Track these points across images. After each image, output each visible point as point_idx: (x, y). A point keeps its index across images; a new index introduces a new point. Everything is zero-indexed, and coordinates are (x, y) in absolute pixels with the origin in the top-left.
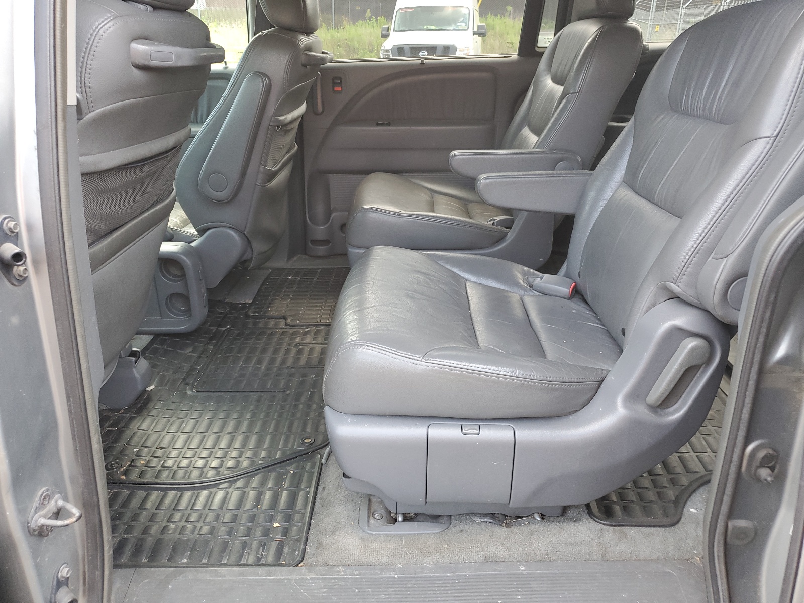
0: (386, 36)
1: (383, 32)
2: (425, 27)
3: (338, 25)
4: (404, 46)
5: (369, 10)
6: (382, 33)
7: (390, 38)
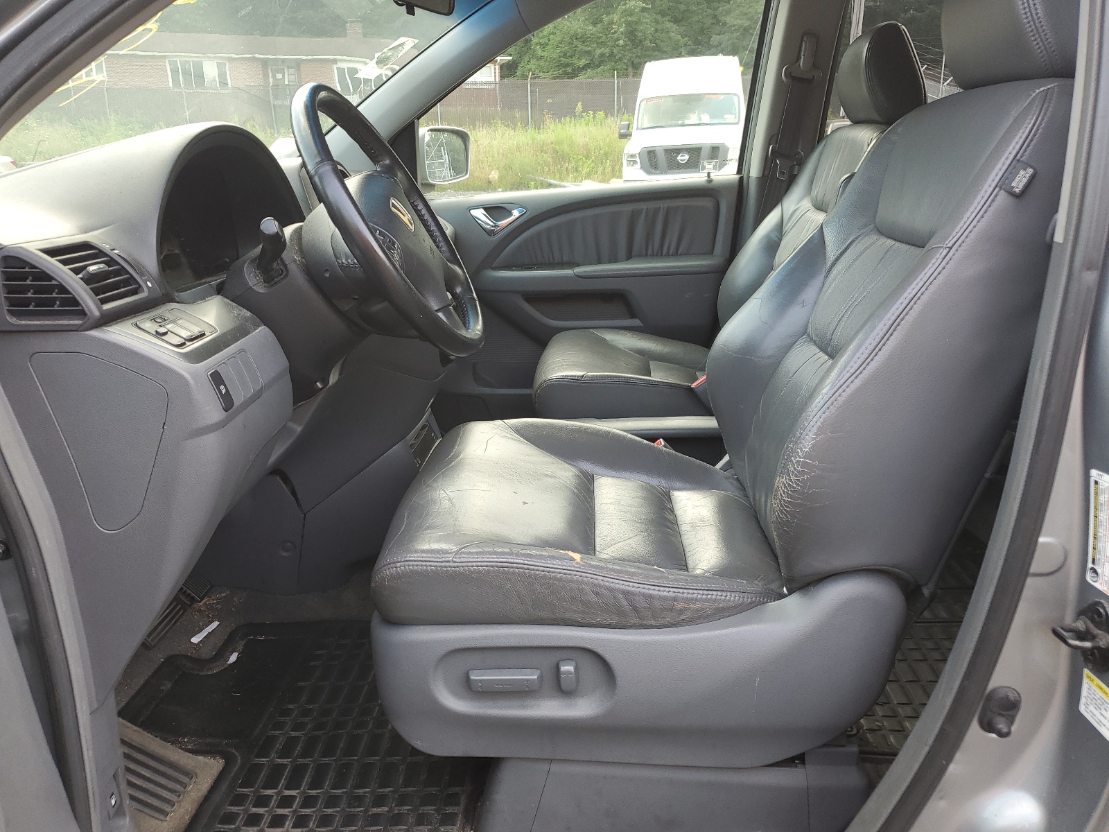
0: (625, 136)
1: (622, 131)
2: (680, 122)
3: (538, 126)
4: (657, 149)
5: (580, 103)
6: (620, 132)
7: (632, 138)
